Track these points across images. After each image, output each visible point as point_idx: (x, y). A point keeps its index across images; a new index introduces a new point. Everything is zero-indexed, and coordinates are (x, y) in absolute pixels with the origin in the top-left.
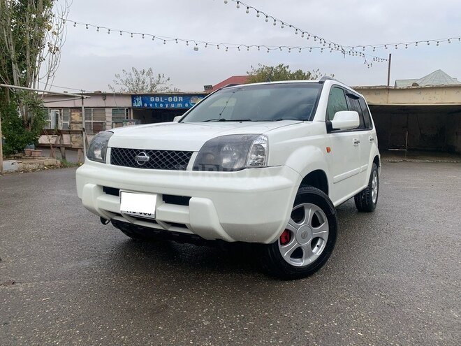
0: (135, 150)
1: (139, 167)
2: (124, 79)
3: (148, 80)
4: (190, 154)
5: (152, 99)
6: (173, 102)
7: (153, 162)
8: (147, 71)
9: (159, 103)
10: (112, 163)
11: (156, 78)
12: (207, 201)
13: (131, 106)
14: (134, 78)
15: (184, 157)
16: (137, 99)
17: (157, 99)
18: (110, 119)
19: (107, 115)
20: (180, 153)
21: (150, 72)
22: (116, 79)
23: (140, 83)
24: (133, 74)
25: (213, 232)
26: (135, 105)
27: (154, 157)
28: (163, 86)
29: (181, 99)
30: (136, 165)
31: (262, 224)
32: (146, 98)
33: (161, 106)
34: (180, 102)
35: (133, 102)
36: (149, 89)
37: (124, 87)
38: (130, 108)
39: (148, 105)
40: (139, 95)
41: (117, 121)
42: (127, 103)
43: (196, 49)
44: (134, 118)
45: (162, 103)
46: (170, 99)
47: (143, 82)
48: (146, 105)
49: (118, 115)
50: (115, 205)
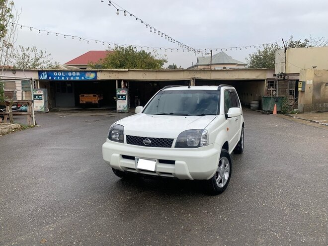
0: (142, 137)
1: (145, 146)
4: (172, 140)
5: (55, 74)
6: (72, 76)
7: (153, 144)
9: (61, 77)
10: (128, 143)
12: (184, 163)
13: (38, 78)
14: (21, 53)
15: (170, 142)
16: (43, 74)
17: (60, 74)
18: (20, 88)
19: (17, 85)
20: (167, 140)
21: (34, 49)
25: (187, 176)
26: (41, 78)
27: (153, 141)
28: (45, 60)
29: (78, 74)
30: (143, 145)
31: (208, 172)
32: (50, 73)
33: (63, 78)
34: (78, 76)
35: (39, 75)
38: (37, 80)
39: (53, 78)
40: (44, 71)
41: (27, 89)
42: (35, 76)
44: (40, 88)
45: (63, 76)
46: (70, 74)
48: (50, 78)
49: (26, 86)
50: (132, 165)
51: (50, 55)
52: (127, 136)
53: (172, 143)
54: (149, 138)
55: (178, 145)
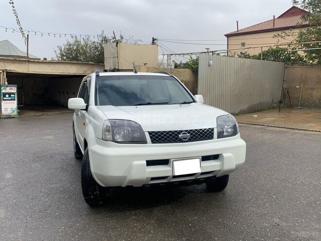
1: (182, 142)
7: (192, 138)
12: (230, 154)
15: (210, 132)
20: (207, 130)
30: (179, 141)
50: (167, 171)
52: (150, 133)
53: (213, 134)
54: (186, 131)
55: (221, 135)
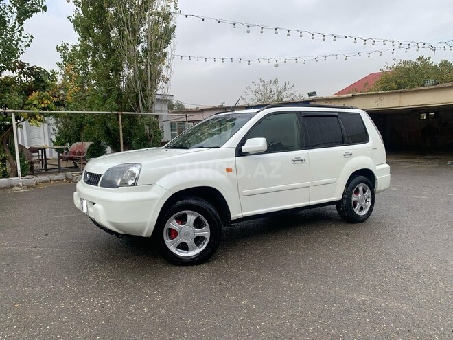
2: (254, 90)
3: (274, 89)
8: (273, 80)
11: (282, 86)
14: (262, 88)
21: (276, 82)
22: (246, 90)
23: (268, 92)
24: (261, 85)
28: (289, 93)
36: (275, 98)
37: (254, 97)
43: (276, 65)
47: (271, 91)
51: (293, 86)
